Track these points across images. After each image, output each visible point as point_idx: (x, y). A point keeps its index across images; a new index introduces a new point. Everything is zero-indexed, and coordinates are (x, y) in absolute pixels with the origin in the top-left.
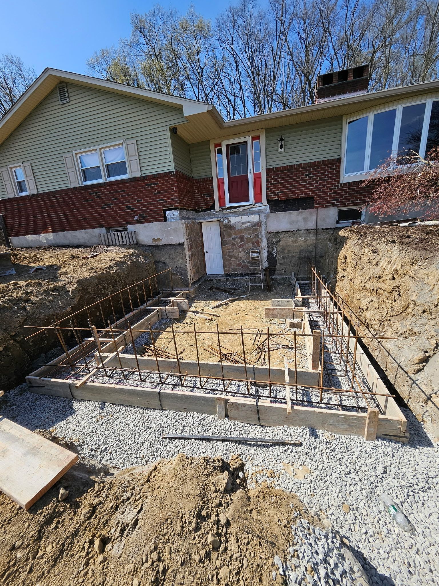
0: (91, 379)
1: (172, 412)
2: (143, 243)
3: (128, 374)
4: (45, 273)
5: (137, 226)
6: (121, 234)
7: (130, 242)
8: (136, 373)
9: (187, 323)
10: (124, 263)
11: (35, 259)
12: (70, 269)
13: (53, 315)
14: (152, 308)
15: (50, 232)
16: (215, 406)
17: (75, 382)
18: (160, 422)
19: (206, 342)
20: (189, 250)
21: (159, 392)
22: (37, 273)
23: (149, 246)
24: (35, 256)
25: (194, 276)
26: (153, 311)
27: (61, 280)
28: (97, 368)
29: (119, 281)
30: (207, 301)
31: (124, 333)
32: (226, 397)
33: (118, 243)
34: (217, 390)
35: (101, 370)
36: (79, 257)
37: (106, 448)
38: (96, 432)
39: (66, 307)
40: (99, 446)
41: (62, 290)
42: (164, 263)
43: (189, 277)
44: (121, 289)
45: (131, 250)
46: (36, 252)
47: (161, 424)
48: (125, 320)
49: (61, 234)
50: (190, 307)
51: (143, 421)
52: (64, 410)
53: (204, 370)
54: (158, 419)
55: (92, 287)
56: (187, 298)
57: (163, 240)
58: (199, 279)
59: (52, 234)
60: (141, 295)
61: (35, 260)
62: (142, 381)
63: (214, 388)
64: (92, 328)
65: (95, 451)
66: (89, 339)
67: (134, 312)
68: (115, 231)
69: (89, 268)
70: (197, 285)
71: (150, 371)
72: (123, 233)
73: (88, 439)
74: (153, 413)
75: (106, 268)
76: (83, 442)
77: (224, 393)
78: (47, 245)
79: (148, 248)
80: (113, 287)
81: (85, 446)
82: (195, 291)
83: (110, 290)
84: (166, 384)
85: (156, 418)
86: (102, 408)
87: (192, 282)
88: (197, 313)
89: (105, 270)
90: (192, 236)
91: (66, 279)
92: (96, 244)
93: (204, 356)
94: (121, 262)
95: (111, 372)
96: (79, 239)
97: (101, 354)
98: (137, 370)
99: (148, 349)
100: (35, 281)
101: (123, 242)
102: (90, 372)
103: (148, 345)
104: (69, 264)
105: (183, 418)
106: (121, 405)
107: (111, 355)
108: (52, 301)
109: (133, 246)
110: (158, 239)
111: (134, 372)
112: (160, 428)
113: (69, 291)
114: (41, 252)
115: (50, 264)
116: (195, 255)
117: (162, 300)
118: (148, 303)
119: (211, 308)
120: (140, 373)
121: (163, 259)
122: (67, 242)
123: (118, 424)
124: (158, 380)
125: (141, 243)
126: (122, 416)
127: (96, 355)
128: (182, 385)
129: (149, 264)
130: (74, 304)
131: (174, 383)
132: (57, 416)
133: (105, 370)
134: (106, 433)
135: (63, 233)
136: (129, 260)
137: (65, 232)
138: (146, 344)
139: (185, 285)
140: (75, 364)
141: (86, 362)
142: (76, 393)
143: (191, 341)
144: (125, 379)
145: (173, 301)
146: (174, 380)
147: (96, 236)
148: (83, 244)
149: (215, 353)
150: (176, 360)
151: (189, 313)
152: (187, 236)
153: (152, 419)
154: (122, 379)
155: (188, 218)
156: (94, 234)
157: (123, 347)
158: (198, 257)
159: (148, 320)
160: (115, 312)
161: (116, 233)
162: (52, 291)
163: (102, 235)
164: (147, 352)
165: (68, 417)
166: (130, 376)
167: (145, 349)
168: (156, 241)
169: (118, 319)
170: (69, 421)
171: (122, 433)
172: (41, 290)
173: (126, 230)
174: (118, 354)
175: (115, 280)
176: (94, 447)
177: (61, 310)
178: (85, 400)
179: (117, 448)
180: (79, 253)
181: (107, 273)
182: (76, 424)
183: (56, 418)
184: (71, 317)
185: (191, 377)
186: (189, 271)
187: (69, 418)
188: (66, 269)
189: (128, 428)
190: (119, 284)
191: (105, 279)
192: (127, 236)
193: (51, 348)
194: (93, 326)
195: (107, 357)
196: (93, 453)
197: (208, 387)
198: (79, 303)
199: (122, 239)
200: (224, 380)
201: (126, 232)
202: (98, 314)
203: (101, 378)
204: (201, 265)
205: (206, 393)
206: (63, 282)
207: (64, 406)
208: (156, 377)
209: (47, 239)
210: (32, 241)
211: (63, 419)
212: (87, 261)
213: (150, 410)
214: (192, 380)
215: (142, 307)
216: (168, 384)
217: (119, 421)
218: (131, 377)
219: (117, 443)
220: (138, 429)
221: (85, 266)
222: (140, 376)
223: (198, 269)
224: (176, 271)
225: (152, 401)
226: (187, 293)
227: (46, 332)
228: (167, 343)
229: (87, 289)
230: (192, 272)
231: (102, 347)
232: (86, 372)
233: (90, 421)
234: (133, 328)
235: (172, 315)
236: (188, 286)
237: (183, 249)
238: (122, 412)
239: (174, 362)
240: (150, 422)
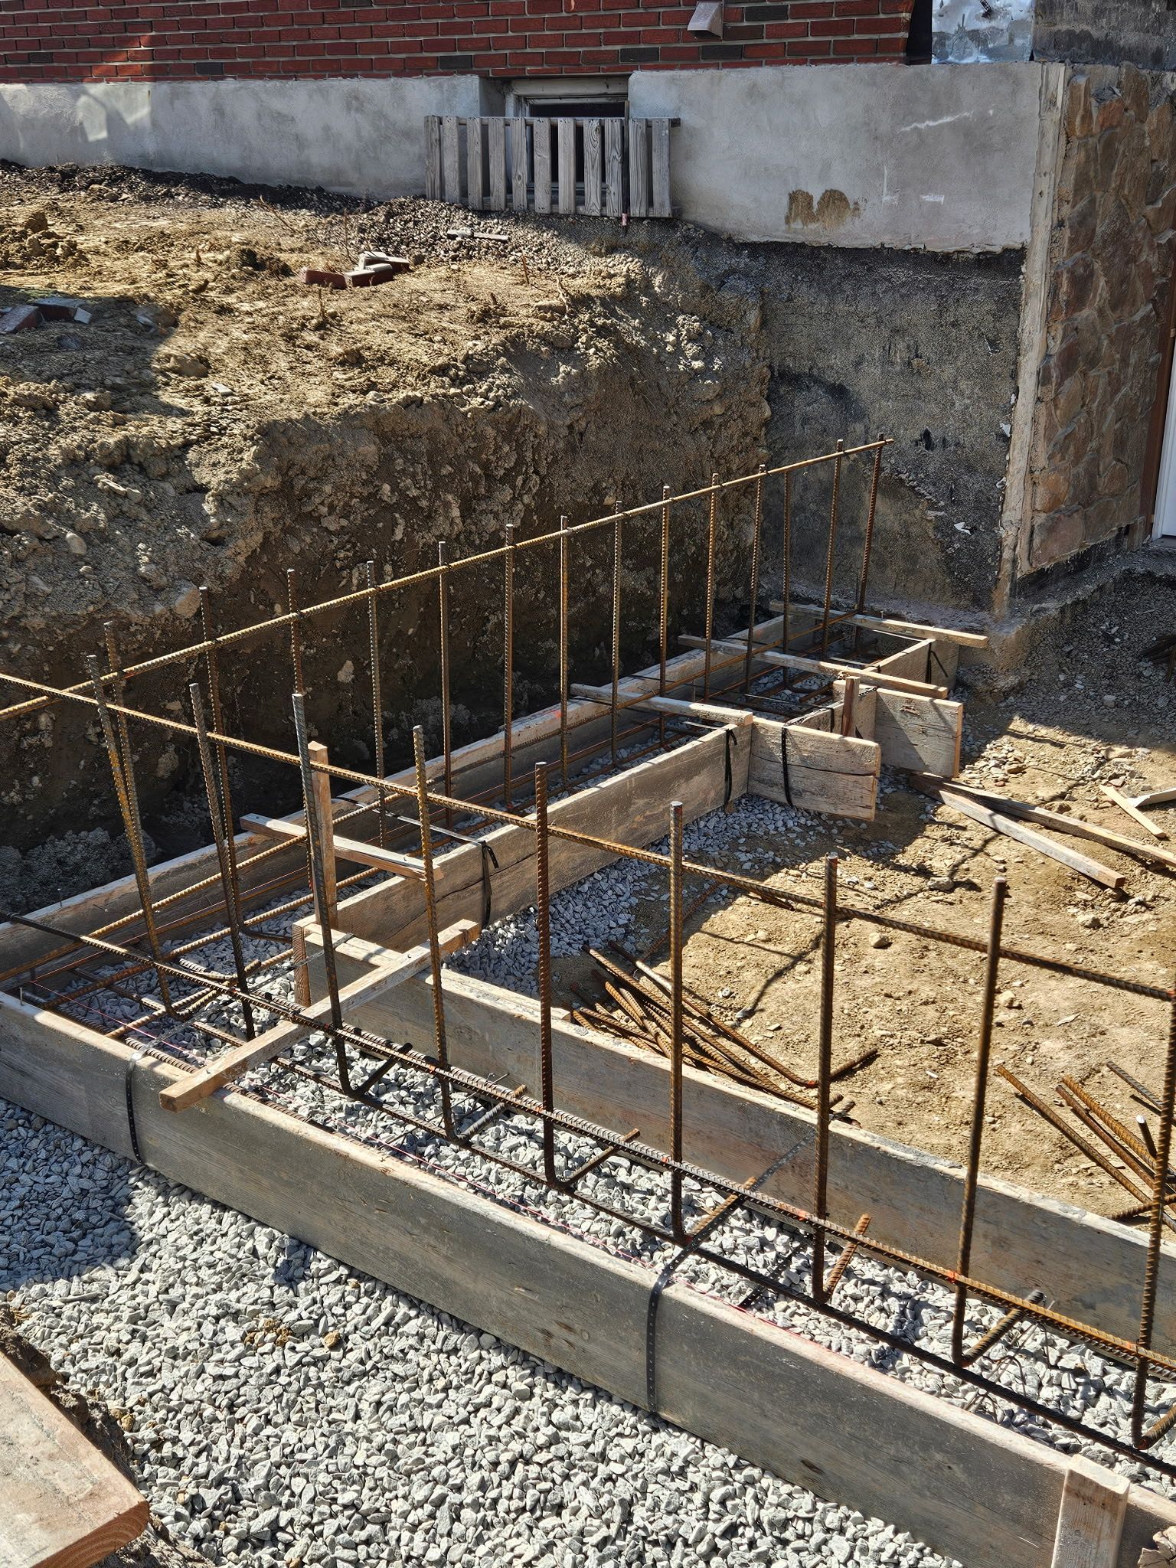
0: (251, 1078)
1: (715, 1456)
2: (713, 221)
3: (472, 1115)
4: (83, 345)
5: (699, 80)
6: (579, 132)
7: (626, 204)
8: (519, 1121)
9: (923, 872)
10: (564, 349)
11: (35, 243)
12: (223, 344)
13: (93, 621)
14: (696, 706)
15: (137, 77)
16: (1042, 1533)
17: (164, 1070)
18: (624, 1489)
19: (1048, 1046)
20: (1050, 317)
21: (656, 1296)
22: (38, 338)
23: (755, 249)
24: (37, 223)
25: (1051, 529)
26: (697, 733)
27: (169, 410)
28: (296, 1018)
29: (508, 478)
30: (1110, 740)
31: (488, 838)
32: (1139, 1497)
33: (542, 202)
34: (1074, 1425)
35: (316, 1037)
36: (286, 271)
37: (275, 1526)
38: (231, 1407)
39: (174, 587)
40: (237, 1499)
41: (165, 477)
42: (839, 392)
43: (1007, 533)
44: (518, 534)
45: (624, 266)
46: (44, 199)
47: (627, 1506)
48: (507, 752)
49: (201, 93)
50: (968, 756)
51: (516, 1446)
52: (79, 1215)
53: (1001, 1243)
54: (618, 1469)
55: (337, 488)
56: (958, 688)
57: (867, 214)
58: (1082, 563)
59: (145, 88)
60: (640, 606)
61: (38, 250)
62: (552, 1180)
63: (1049, 1394)
64: (308, 755)
65: (214, 1522)
66: (275, 825)
67: (572, 708)
68: (538, 111)
69: (336, 350)
70: (1052, 606)
71: (619, 1138)
72: (590, 125)
73: (186, 1436)
74: (588, 1416)
75: (441, 371)
76: (157, 1445)
77: (1127, 1466)
78: (108, 160)
79: (743, 261)
80: (467, 511)
81: (162, 1471)
82: (1031, 647)
83: (441, 525)
84: (709, 1256)
85: (603, 1457)
86: (289, 1277)
87: (1024, 568)
88: (1017, 812)
89: (434, 386)
90: (1107, 203)
91: (199, 408)
92: (403, 188)
93: (1009, 1146)
94: (544, 338)
95: (373, 1066)
96: (300, 142)
97: (336, 935)
98: (535, 1103)
99: (619, 983)
100: (23, 388)
101: (580, 193)
102: (249, 1035)
103: (627, 961)
104: (224, 310)
105: (785, 1524)
106: (402, 1295)
107: (391, 962)
108: (105, 537)
109: (641, 235)
110: (834, 199)
111: (509, 1111)
112: (622, 1532)
113: (203, 489)
114: (76, 201)
115: (115, 289)
116: (1093, 361)
117: (771, 668)
118: (675, 668)
119: (1130, 804)
120: (550, 1125)
121: (836, 363)
122: (224, 157)
123: (366, 1408)
124: (656, 1212)
125: (703, 213)
126: (398, 1368)
127: (304, 934)
128: (820, 1301)
129: (731, 381)
130: (220, 578)
131: (760, 1264)
132: (38, 1236)
133: (339, 1043)
134: (290, 1435)
135: (210, 86)
136: (602, 332)
137: (229, 85)
138: (613, 950)
139: (960, 588)
140: (175, 960)
141: (239, 963)
142: (161, 1137)
143: (931, 1012)
144: (450, 1137)
145: (852, 686)
146: (764, 1244)
147: (407, 134)
148: (319, 178)
149: (1103, 1149)
150: (812, 1117)
151: (954, 806)
152: (1059, 200)
153: (578, 1452)
154: (431, 1135)
155: (1103, 51)
156: (398, 117)
157: (467, 924)
158: (1115, 384)
159: (658, 785)
160: (452, 685)
161: (542, 125)
162: (112, 468)
163: (450, 125)
164: (611, 1003)
165: (92, 1262)
166: (480, 1129)
167: (599, 976)
168: (809, 217)
169: (463, 736)
170: (95, 1288)
171: (382, 1472)
172: (53, 451)
173: (617, 108)
174: (433, 965)
175: (485, 466)
176: (211, 1497)
177: (142, 603)
178: (197, 1196)
179: (340, 1552)
180: (287, 242)
181: (444, 402)
182: (133, 1320)
183: (31, 1246)
184: (190, 658)
185: (887, 1260)
186: (1014, 483)
187: (97, 1274)
188: (203, 336)
189: (418, 1451)
190: (507, 494)
191: (423, 446)
192: (614, 154)
193: (54, 828)
194: (314, 746)
195: (365, 966)
196: (198, 1525)
197: (1006, 1376)
198: (246, 579)
199: (580, 176)
200: (1143, 1370)
201: (612, 125)
202: (346, 673)
203: (305, 1089)
204: (1120, 444)
205: (981, 1411)
206: (175, 424)
207: (84, 1192)
208: (644, 1184)
209: (114, 121)
210: (29, 123)
211: (65, 1270)
212: (336, 303)
213: (571, 1393)
214: (896, 1287)
215: (628, 689)
216: (718, 1260)
217: (373, 1388)
218: (488, 1139)
219: (343, 1520)
220: (483, 1486)
221: (311, 337)
222: (548, 1147)
223: (1092, 475)
224: (918, 466)
225: (601, 1334)
226: (963, 650)
227: (43, 719)
228: (752, 979)
229: (307, 494)
230: (1042, 497)
231: (343, 894)
232: (230, 1028)
233: (208, 1328)
234: (562, 817)
235: (823, 790)
236: (980, 600)
237: (1011, 304)
238: (400, 1344)
239: (788, 1122)
240: (559, 1467)
